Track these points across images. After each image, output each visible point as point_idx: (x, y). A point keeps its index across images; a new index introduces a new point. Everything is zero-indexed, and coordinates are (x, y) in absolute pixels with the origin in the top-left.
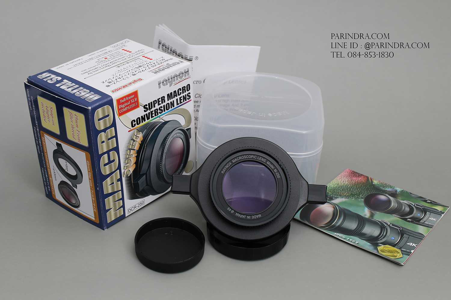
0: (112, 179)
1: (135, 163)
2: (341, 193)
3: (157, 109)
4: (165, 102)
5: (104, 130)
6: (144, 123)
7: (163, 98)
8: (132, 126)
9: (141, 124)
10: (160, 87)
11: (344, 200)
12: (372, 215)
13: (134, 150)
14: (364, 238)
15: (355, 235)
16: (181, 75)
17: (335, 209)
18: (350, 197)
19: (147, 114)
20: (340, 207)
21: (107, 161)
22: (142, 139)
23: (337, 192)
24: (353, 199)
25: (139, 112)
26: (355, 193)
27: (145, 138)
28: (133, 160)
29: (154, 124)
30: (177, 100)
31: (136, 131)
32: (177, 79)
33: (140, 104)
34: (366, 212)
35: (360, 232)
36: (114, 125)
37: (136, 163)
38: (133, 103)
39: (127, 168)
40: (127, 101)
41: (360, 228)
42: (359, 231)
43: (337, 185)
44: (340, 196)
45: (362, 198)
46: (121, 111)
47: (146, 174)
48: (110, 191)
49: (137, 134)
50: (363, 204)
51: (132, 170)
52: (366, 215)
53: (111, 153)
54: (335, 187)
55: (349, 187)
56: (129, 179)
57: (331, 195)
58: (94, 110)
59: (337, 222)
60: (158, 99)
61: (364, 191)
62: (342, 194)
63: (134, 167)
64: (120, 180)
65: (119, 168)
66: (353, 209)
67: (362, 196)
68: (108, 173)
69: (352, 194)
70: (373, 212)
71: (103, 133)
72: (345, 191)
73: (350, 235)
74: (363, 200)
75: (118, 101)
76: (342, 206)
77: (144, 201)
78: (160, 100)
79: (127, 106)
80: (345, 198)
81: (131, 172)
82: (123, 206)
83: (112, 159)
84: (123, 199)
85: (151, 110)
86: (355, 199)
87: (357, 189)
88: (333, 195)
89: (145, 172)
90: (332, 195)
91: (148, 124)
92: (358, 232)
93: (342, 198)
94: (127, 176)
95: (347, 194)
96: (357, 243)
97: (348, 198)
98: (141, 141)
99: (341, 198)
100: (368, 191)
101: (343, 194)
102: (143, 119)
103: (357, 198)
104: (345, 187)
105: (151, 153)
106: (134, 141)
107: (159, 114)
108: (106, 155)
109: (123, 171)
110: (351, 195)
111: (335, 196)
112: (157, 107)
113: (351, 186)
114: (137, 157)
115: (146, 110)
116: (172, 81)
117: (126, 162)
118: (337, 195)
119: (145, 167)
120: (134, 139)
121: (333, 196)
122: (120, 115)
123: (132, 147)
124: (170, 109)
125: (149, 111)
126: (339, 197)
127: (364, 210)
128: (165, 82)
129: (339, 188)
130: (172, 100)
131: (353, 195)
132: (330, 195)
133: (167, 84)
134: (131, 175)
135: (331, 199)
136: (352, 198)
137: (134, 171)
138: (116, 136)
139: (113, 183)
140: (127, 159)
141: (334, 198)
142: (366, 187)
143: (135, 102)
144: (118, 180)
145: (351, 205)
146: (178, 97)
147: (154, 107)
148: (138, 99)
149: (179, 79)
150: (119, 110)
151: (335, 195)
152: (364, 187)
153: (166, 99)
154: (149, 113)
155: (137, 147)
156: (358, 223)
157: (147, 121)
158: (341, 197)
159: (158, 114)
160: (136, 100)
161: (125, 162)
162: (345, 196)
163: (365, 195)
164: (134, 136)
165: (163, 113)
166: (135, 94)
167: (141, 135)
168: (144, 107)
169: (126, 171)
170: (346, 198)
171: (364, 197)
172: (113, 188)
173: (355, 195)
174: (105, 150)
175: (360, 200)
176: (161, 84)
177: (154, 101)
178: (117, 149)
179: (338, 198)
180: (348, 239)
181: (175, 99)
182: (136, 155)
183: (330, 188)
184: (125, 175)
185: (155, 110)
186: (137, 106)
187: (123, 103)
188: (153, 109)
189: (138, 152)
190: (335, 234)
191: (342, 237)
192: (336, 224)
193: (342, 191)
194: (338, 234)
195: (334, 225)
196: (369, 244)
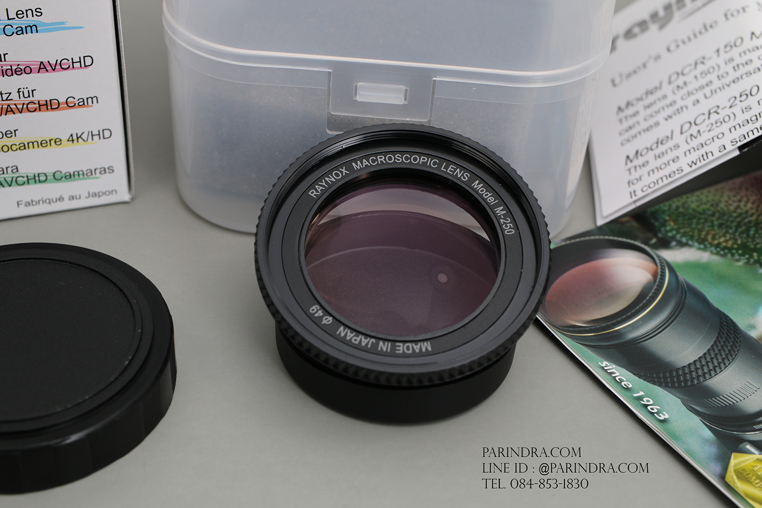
2: (707, 234)
11: (705, 256)
14: (701, 406)
15: (673, 387)
17: (658, 278)
20: (676, 277)
23: (699, 227)
34: (758, 319)
35: (699, 382)
41: (710, 365)
42: (698, 377)
43: (712, 205)
44: (700, 243)
52: (752, 327)
54: (700, 209)
57: (671, 230)
59: (634, 327)
62: (709, 238)
73: (654, 383)
76: (683, 276)
80: (712, 253)
88: (678, 232)
90: (674, 232)
92: (692, 379)
93: (705, 249)
96: (662, 418)
99: (699, 249)
101: (714, 238)
103: (757, 262)
104: (737, 218)
110: (737, 249)
111: (681, 237)
118: (692, 238)
121: (673, 238)
126: (696, 244)
127: (754, 309)
129: (713, 215)
131: (745, 250)
132: (667, 232)
135: (665, 244)
136: (738, 260)
141: (674, 243)
145: (720, 279)
151: (684, 235)
156: (709, 347)
158: (702, 246)
162: (718, 245)
170: (717, 254)
179: (691, 246)
180: (641, 393)
183: (681, 210)
190: (605, 363)
191: (621, 381)
192: (630, 331)
193: (713, 230)
194: (612, 367)
195: (619, 334)
196: (708, 434)
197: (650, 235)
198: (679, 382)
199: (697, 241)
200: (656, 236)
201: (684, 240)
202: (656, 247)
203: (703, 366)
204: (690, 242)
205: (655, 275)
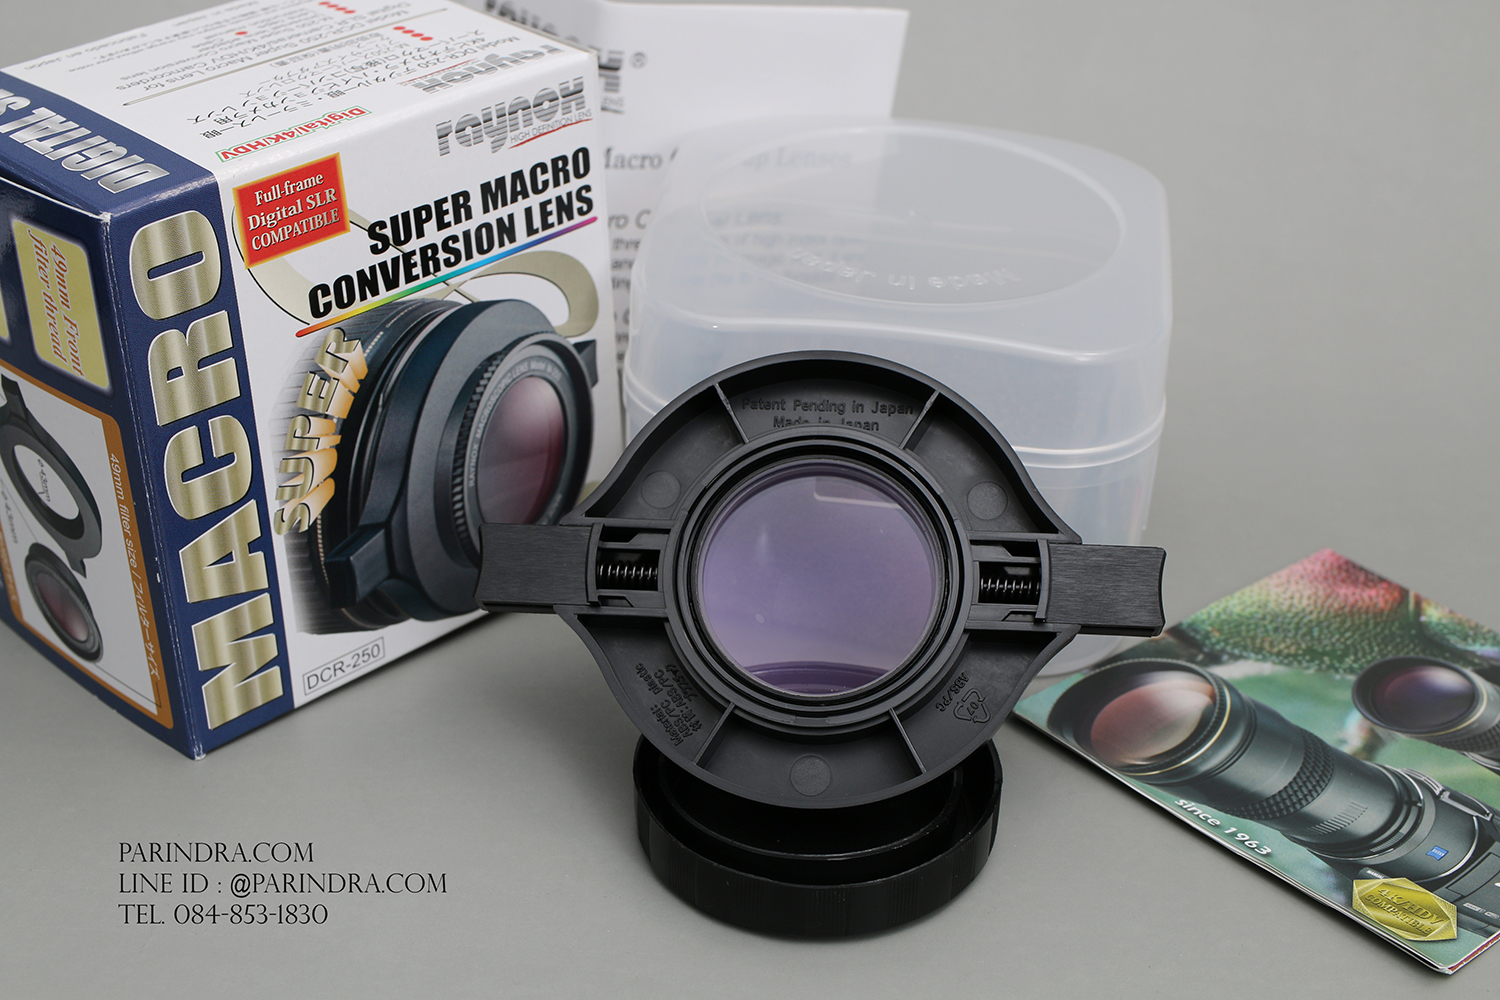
0: (223, 538)
1: (332, 476)
2: (1263, 641)
3: (434, 247)
4: (469, 216)
5: (181, 321)
6: (372, 302)
7: (461, 201)
8: (316, 313)
9: (359, 307)
10: (444, 150)
11: (1267, 668)
12: (1372, 745)
13: (326, 417)
14: (1305, 836)
15: (1267, 818)
16: (546, 105)
17: (1216, 700)
18: (1300, 662)
19: (383, 265)
20: (1239, 696)
21: (195, 459)
22: (363, 372)
23: (1252, 634)
24: (1311, 671)
25: (350, 254)
26: (1326, 646)
27: (377, 369)
28: (323, 461)
29: (419, 314)
30: (528, 211)
31: (333, 333)
32: (528, 122)
33: (349, 217)
34: (1349, 731)
35: (1296, 810)
36: (225, 298)
37: (339, 475)
38: (317, 210)
39: (293, 496)
40: (287, 201)
41: (1304, 789)
42: (1293, 804)
43: (1259, 607)
44: (1257, 653)
45: (1351, 670)
46: (258, 242)
47: (386, 525)
48: (216, 592)
49: (338, 349)
50: (1347, 695)
51: (317, 500)
52: (1343, 742)
53: (215, 423)
54: (1247, 613)
55: (1311, 621)
56: (304, 542)
57: (1218, 642)
58: (129, 225)
59: (1204, 758)
60: (439, 203)
61: (1370, 644)
62: (1266, 645)
63: (328, 491)
64: (263, 544)
65: (257, 490)
66: (1293, 712)
67: (1355, 661)
68: (202, 509)
69: (1310, 651)
70: (1381, 731)
71: (173, 335)
72: (1286, 637)
73: (1244, 817)
74: (1352, 678)
75: (246, 195)
76: (1247, 694)
77: (380, 643)
78: (448, 206)
79: (290, 220)
80: (1274, 663)
81: (316, 512)
82: (282, 660)
83: (219, 450)
84: (278, 628)
85: (407, 248)
86: (1319, 670)
87: (1342, 635)
88: (1227, 644)
89: (383, 518)
90: (1222, 644)
91: (389, 307)
92: (1287, 808)
93: (1264, 659)
94: (295, 532)
95: (1288, 647)
96: (1264, 852)
97: (1289, 664)
98: (360, 381)
99: (1257, 660)
100: (1386, 646)
101: (1272, 645)
102: (368, 282)
103: (1331, 667)
104: (1293, 617)
105: (407, 435)
106: (325, 378)
107: (444, 270)
108: (190, 434)
109: (273, 506)
110: (1303, 655)
111: (1233, 648)
112: (433, 234)
113: (1318, 617)
114: (343, 450)
115: (380, 247)
116: (501, 129)
117: (291, 469)
118: (1245, 648)
119: (378, 498)
120: (327, 368)
121: (1223, 651)
122: (255, 256)
123: (316, 403)
124: (496, 250)
125: (392, 253)
126: (1253, 655)
127: (1341, 722)
128: (469, 130)
129: (1264, 618)
130: (502, 212)
131: (1313, 654)
132: (1213, 645)
133: (478, 139)
134: (313, 527)
135: (1214, 659)
136: (1308, 668)
137: (329, 511)
138: (237, 351)
139: (228, 557)
140: (296, 454)
141: (1225, 657)
142: (1383, 630)
143: (326, 208)
144: (253, 546)
145: (1292, 692)
146: (534, 201)
147: (420, 234)
148: (338, 194)
149: (537, 123)
150: (249, 234)
151: (1235, 645)
152: (1375, 627)
153: (476, 202)
154: (395, 261)
155: (339, 404)
156: (1298, 769)
157: (385, 296)
158: (1260, 657)
159: (437, 268)
160: (330, 196)
161: (282, 469)
162: (1279, 654)
163: (1368, 662)
164: (323, 357)
165: (464, 263)
166: (328, 170)
167: (357, 358)
168: (372, 231)
169: (288, 509)
170: (1281, 663)
171: (1361, 667)
172: (228, 577)
173: (1325, 653)
174: (186, 409)
175: (1338, 677)
176: (452, 137)
177: (417, 211)
178: (242, 408)
179: (1246, 658)
180: (1233, 829)
181: (518, 209)
182: (337, 439)
183: (1223, 617)
184: (285, 526)
185: (423, 250)
186: (338, 226)
187: (267, 208)
188: (415, 244)
189: (348, 428)
190: (1182, 802)
191: (1207, 818)
192: (1201, 764)
193: (1269, 635)
194: (1191, 805)
195: (1188, 768)
196: (1321, 864)
197: (1194, 651)
198: (1273, 813)
199: (1253, 651)
200: (1201, 651)
201: (1236, 652)
202: (1205, 663)
203: (1295, 792)
204: (1245, 654)
205: (1213, 697)
